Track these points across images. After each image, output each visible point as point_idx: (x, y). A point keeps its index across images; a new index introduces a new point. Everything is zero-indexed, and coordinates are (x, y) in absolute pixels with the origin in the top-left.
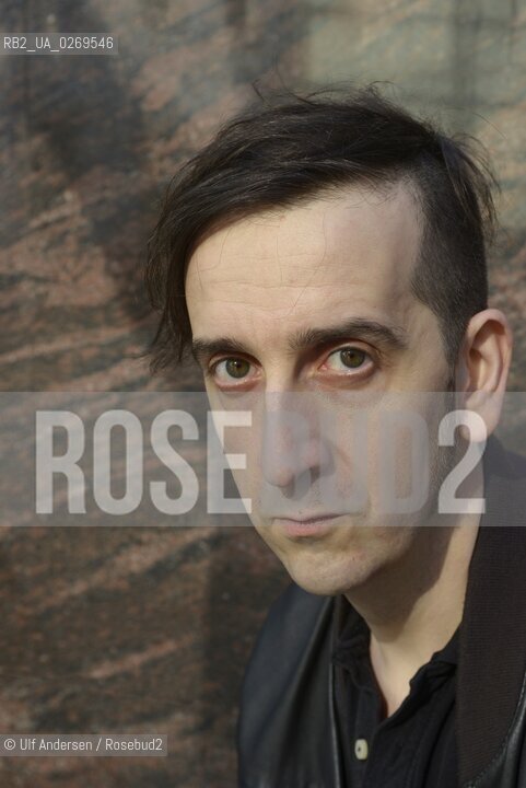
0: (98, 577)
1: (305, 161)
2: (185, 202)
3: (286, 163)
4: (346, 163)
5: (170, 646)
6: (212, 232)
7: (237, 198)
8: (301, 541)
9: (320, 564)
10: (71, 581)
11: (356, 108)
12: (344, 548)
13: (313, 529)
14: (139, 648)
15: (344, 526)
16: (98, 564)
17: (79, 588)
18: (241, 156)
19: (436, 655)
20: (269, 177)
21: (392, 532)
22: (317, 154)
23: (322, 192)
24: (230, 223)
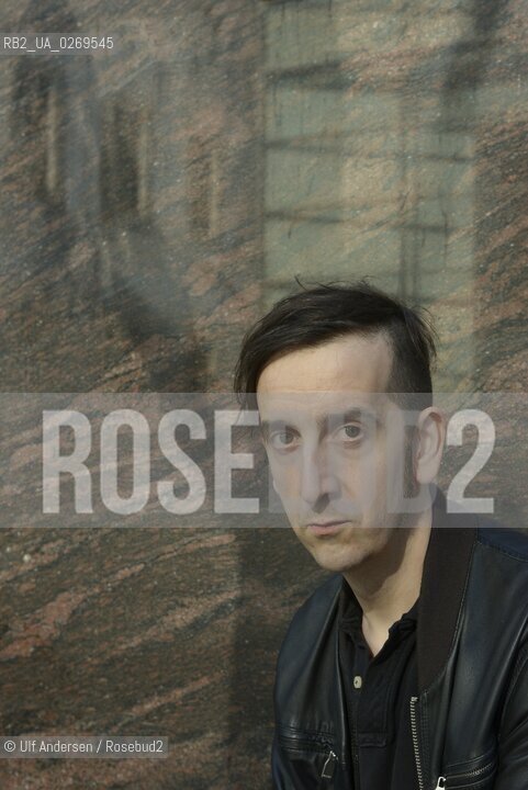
0: (151, 632)
1: (327, 321)
2: (258, 344)
3: (316, 322)
4: (350, 323)
5: (205, 681)
6: (273, 361)
7: (288, 341)
8: (323, 538)
9: (334, 552)
10: (130, 637)
11: (354, 292)
12: (347, 542)
13: (330, 530)
14: (181, 685)
15: (349, 527)
16: (152, 622)
17: (136, 641)
18: (289, 318)
19: (404, 615)
20: (306, 330)
21: (375, 532)
22: (334, 317)
23: (337, 338)
24: (283, 355)
